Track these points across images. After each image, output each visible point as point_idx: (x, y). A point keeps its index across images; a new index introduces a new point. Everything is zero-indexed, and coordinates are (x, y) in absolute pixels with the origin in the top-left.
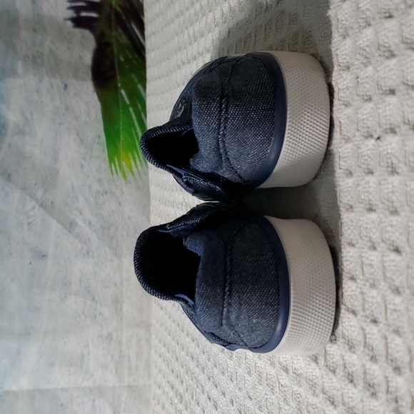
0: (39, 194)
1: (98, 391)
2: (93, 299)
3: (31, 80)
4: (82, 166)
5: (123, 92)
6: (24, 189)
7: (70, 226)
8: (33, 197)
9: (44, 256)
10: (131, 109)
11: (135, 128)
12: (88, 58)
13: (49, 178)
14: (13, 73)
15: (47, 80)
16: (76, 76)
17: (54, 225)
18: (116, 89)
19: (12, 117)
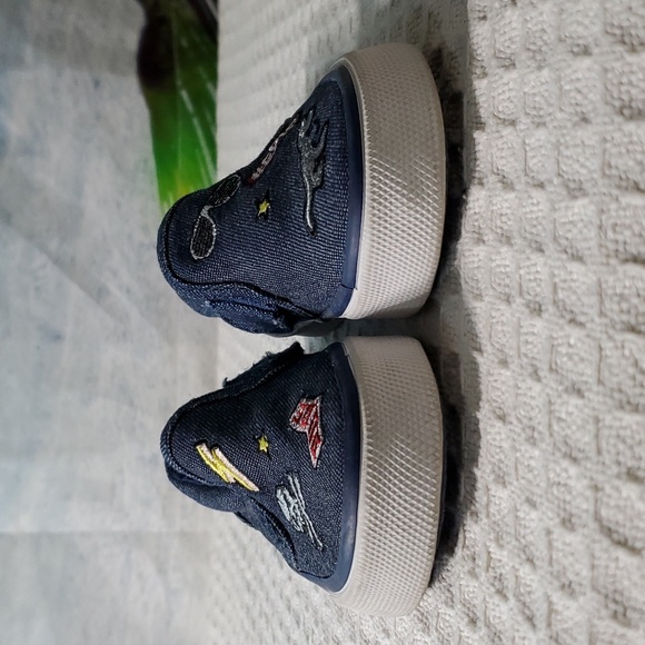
0: (53, 245)
1: (136, 539)
2: (131, 404)
3: (45, 73)
4: (119, 205)
5: (184, 94)
6: (30, 237)
7: (99, 294)
8: (43, 249)
9: (58, 337)
10: (196, 121)
11: (201, 150)
12: (132, 40)
13: (69, 222)
14: (19, 61)
15: (68, 73)
16: (113, 68)
17: (75, 292)
18: (174, 90)
19: (16, 129)
